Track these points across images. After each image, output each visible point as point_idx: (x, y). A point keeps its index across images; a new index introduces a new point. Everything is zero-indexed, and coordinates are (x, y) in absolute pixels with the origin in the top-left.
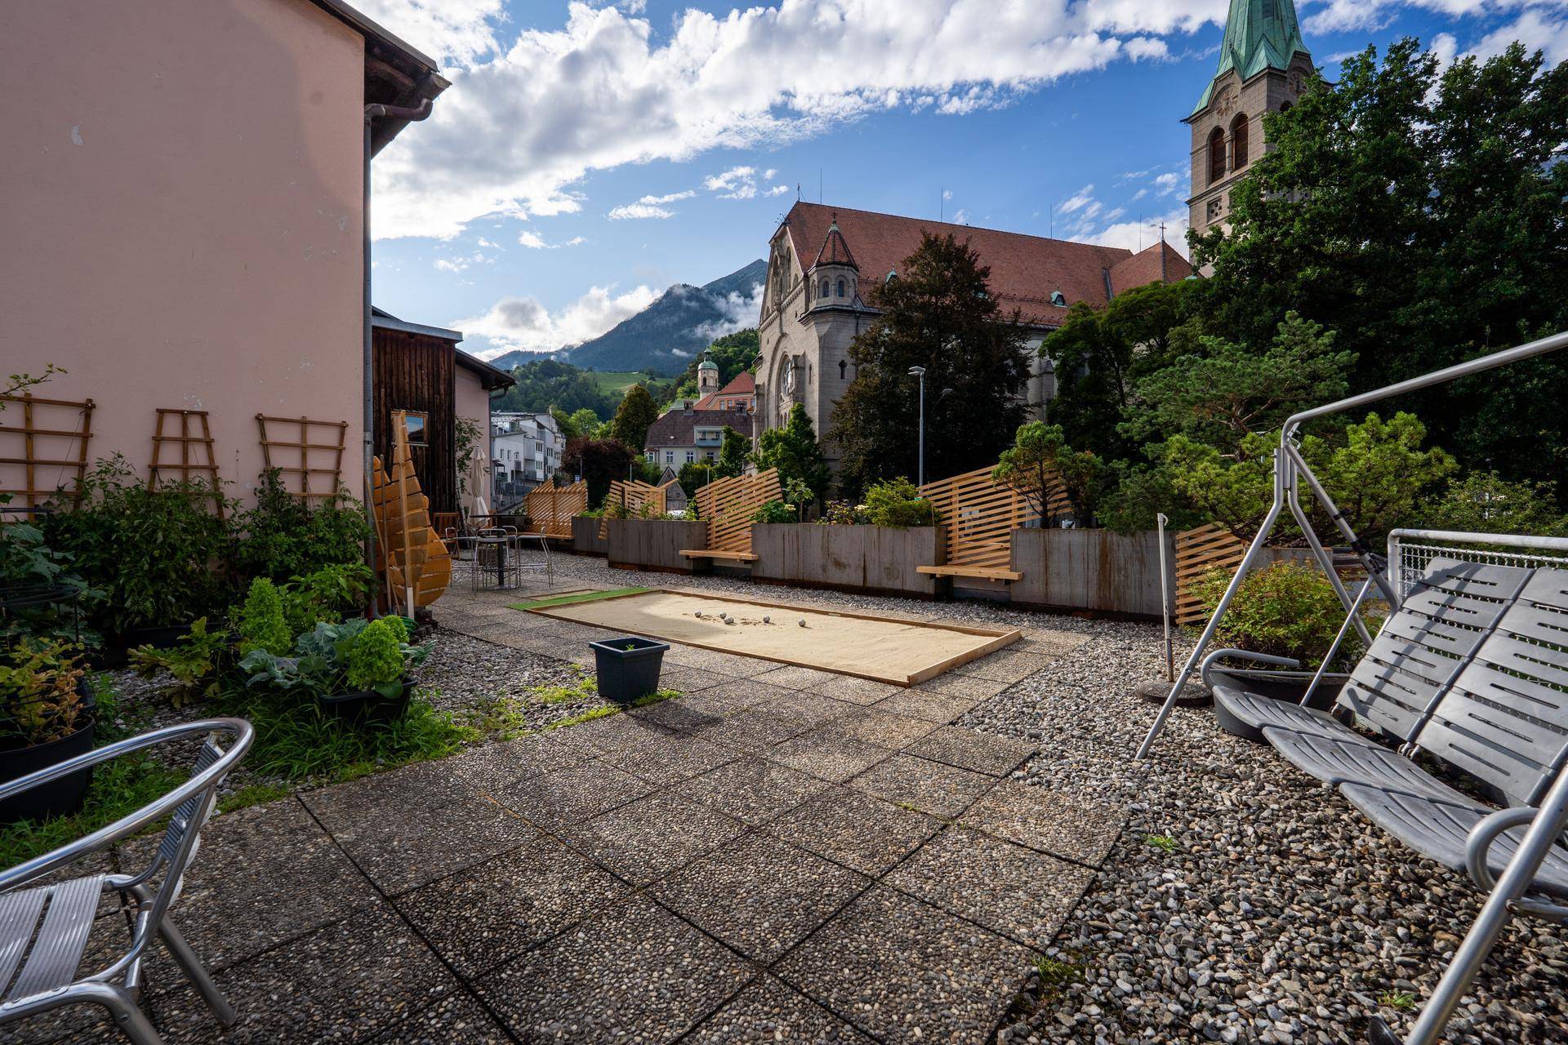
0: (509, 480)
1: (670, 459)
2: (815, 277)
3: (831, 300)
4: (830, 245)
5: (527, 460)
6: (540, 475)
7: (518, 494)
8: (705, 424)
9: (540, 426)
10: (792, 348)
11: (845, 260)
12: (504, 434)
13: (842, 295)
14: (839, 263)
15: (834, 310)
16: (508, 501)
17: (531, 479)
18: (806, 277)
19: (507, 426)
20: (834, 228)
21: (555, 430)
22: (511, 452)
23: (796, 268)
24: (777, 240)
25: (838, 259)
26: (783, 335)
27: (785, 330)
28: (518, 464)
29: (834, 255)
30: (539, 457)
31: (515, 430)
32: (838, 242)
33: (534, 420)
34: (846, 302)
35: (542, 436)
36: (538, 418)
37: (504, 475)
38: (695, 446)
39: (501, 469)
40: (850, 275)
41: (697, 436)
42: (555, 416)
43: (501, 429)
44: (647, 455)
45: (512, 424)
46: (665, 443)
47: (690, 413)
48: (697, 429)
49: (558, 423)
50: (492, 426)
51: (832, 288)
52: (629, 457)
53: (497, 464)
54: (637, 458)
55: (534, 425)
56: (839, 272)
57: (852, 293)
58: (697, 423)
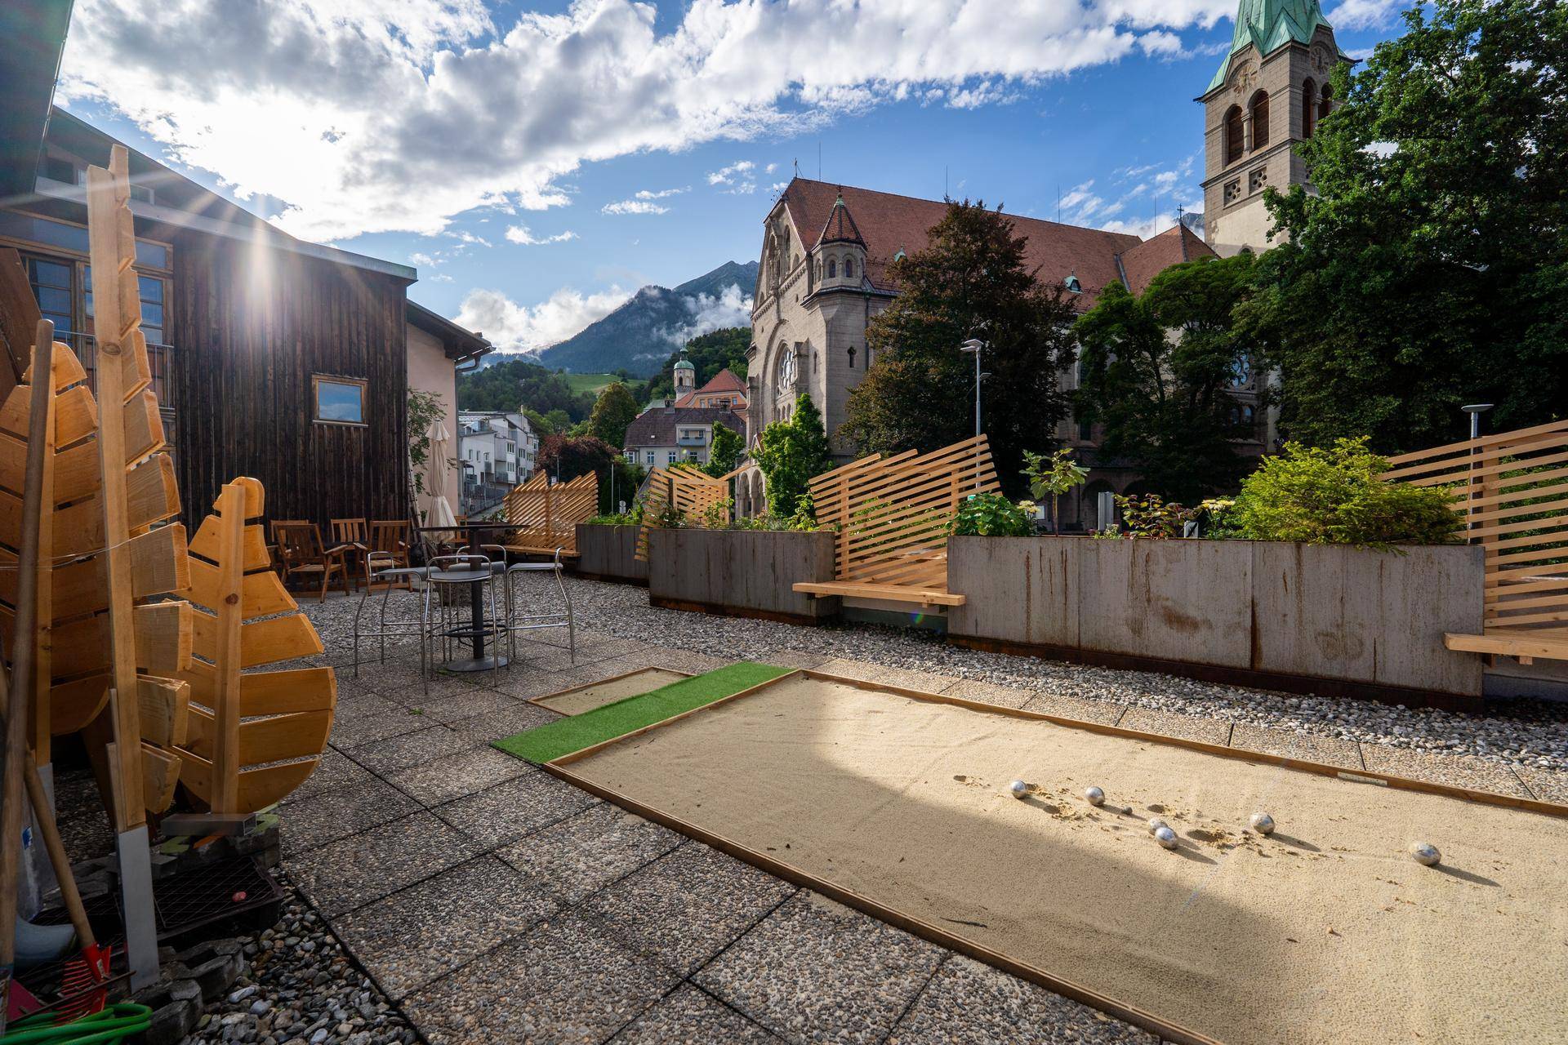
0: (479, 483)
1: (651, 460)
2: (820, 256)
3: (839, 281)
4: (836, 221)
5: (497, 462)
6: (512, 477)
7: (489, 497)
8: (688, 423)
9: (512, 426)
10: (791, 336)
11: (853, 237)
12: (472, 433)
13: (849, 275)
14: (847, 240)
15: (842, 291)
16: (477, 504)
17: (502, 481)
18: (810, 257)
19: (475, 425)
20: (839, 202)
21: (527, 429)
22: (481, 452)
23: (797, 248)
24: (774, 219)
25: (845, 235)
26: (781, 322)
27: (783, 316)
28: (488, 465)
29: (841, 231)
30: (511, 458)
31: (485, 430)
32: (845, 218)
33: (506, 419)
34: (854, 282)
35: (514, 436)
36: (508, 417)
37: (473, 477)
38: (677, 445)
39: (470, 471)
40: (857, 253)
41: (680, 435)
42: (526, 416)
43: (469, 428)
44: (627, 455)
45: (482, 423)
46: (645, 443)
47: (671, 411)
48: (679, 427)
49: (530, 423)
50: (459, 425)
51: (839, 267)
52: (610, 456)
53: (466, 465)
54: (617, 457)
55: (505, 425)
56: (847, 250)
57: (860, 273)
58: (680, 421)
